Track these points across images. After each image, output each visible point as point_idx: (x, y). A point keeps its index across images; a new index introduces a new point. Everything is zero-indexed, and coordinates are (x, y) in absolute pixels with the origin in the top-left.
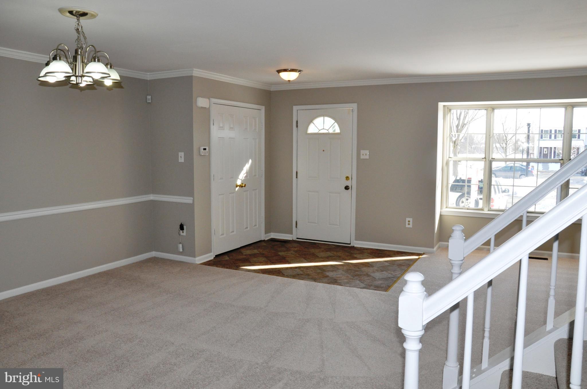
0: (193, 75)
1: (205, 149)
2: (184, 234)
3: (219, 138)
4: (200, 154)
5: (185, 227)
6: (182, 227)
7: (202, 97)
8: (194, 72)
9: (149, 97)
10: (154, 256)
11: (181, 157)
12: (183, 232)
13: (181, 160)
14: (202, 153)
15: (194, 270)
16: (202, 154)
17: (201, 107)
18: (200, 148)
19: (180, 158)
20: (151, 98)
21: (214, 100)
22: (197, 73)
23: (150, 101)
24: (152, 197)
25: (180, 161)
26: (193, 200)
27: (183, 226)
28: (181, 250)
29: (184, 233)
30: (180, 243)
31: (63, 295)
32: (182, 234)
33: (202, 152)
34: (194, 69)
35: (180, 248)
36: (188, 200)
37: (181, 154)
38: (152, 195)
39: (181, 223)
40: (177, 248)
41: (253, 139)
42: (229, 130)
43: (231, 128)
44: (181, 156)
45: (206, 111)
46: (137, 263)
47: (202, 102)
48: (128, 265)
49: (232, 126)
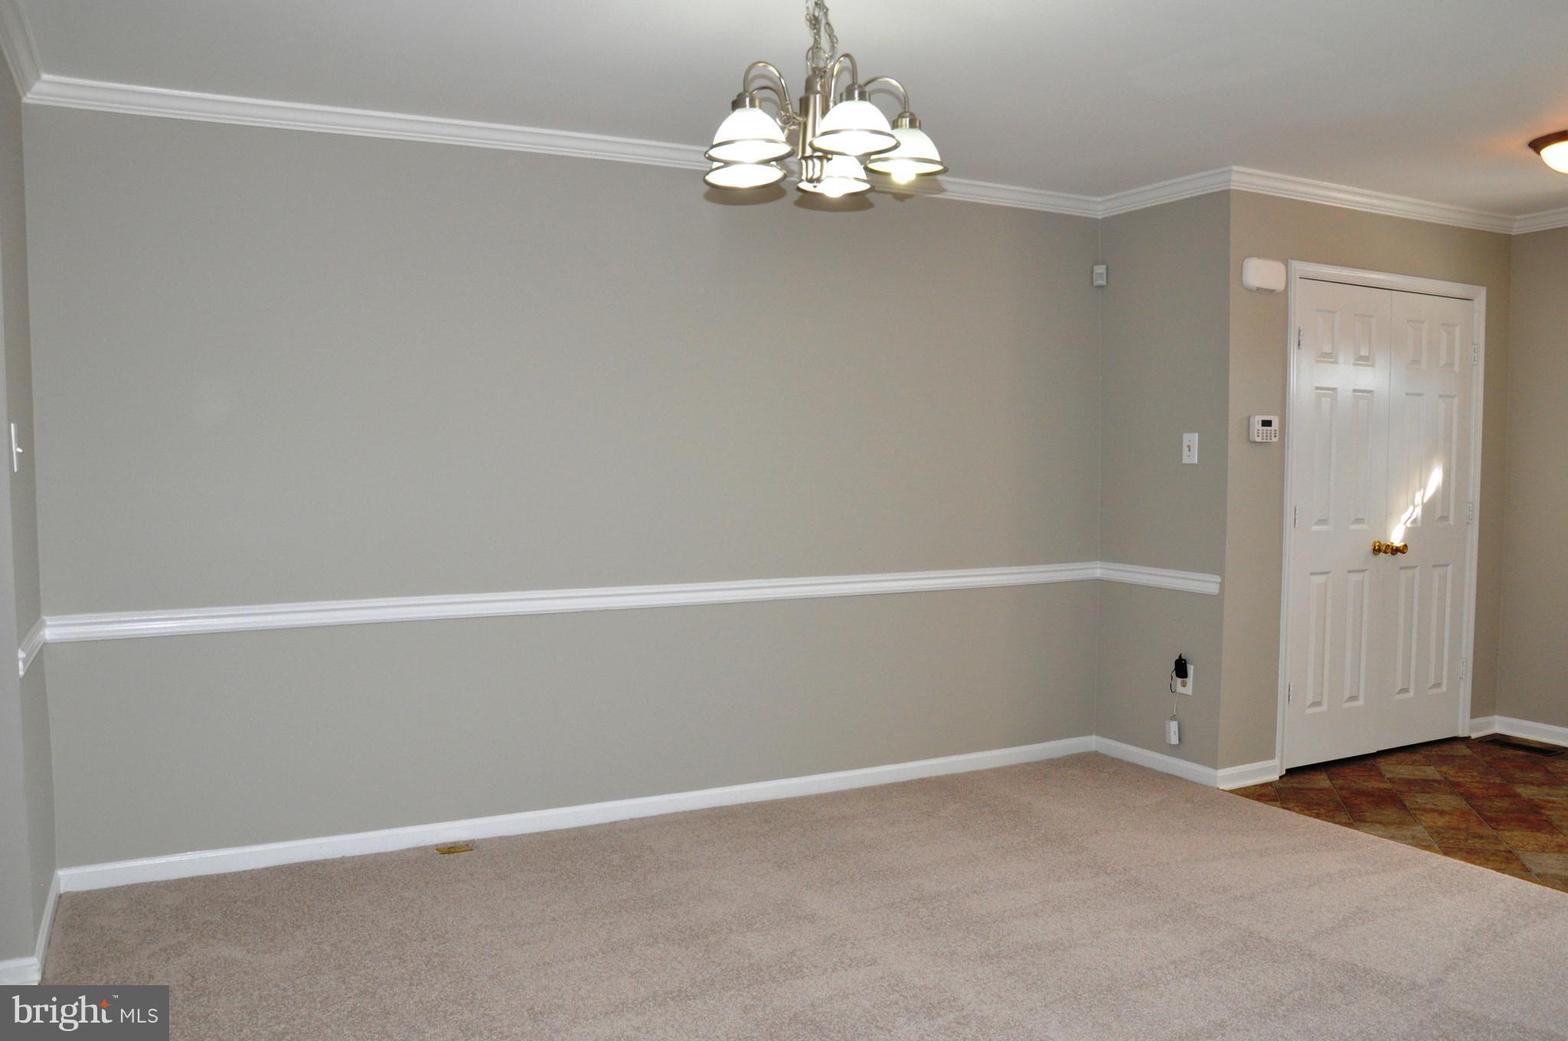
0: (1232, 187)
1: (1267, 423)
2: (1188, 690)
3: (1317, 388)
4: (1251, 438)
5: (1191, 669)
6: (1181, 668)
7: (1259, 257)
8: (1234, 177)
9: (1100, 269)
10: (1094, 750)
11: (1189, 446)
12: (1184, 685)
13: (1191, 457)
14: (1256, 435)
15: (1206, 808)
16: (1259, 439)
17: (1258, 289)
18: (1251, 420)
19: (1185, 449)
20: (1107, 269)
21: (1299, 267)
22: (1246, 179)
23: (1102, 282)
24: (1097, 570)
25: (1186, 460)
26: (1222, 584)
27: (1185, 663)
28: (1174, 740)
29: (1187, 688)
30: (1173, 718)
31: (802, 830)
32: (1180, 689)
33: (1256, 432)
34: (1235, 168)
35: (1172, 733)
36: (1207, 584)
37: (1191, 439)
38: (1098, 564)
39: (1180, 656)
40: (1163, 732)
41: (1440, 396)
42: (1355, 364)
43: (1362, 358)
44: (1189, 443)
45: (1275, 302)
46: (1036, 763)
47: (1260, 273)
48: (1011, 767)
49: (1364, 352)
